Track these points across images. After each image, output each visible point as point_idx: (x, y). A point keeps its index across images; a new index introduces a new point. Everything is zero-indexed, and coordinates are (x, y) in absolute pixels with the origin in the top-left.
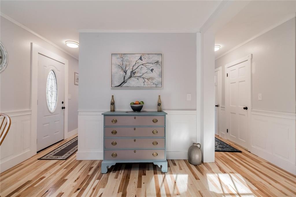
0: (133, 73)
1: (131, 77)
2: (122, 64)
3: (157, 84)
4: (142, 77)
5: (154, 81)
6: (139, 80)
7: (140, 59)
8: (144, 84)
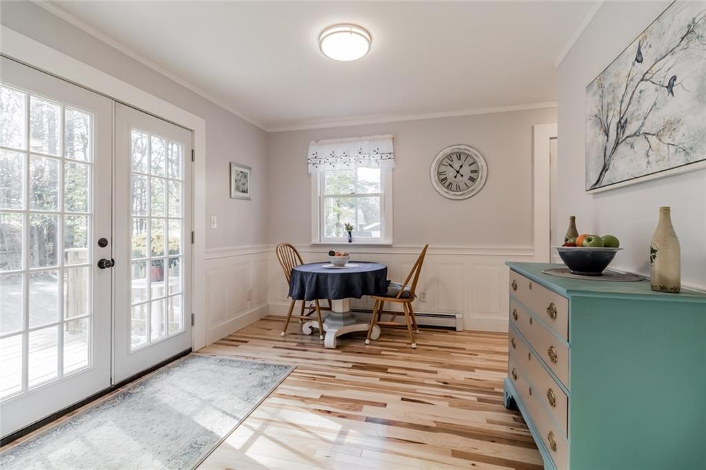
0: (622, 126)
1: (617, 144)
2: (601, 109)
3: (691, 149)
4: (641, 132)
5: (678, 137)
6: (636, 148)
7: (636, 59)
8: (648, 163)
